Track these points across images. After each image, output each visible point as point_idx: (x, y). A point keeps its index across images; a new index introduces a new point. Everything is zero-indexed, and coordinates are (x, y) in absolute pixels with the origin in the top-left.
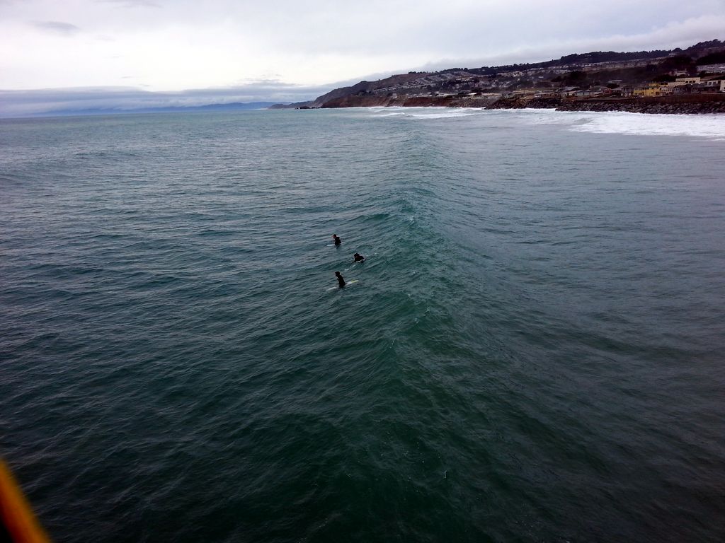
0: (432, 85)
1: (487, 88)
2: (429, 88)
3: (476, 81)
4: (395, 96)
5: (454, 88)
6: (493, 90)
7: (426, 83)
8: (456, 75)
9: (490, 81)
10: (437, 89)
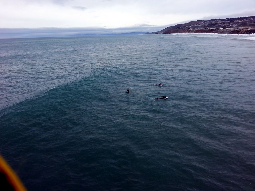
0: (206, 25)
1: (228, 26)
2: (205, 26)
3: (224, 23)
4: (191, 29)
5: (214, 26)
6: (230, 27)
7: (204, 24)
8: (216, 21)
9: (229, 23)
10: (208, 26)
